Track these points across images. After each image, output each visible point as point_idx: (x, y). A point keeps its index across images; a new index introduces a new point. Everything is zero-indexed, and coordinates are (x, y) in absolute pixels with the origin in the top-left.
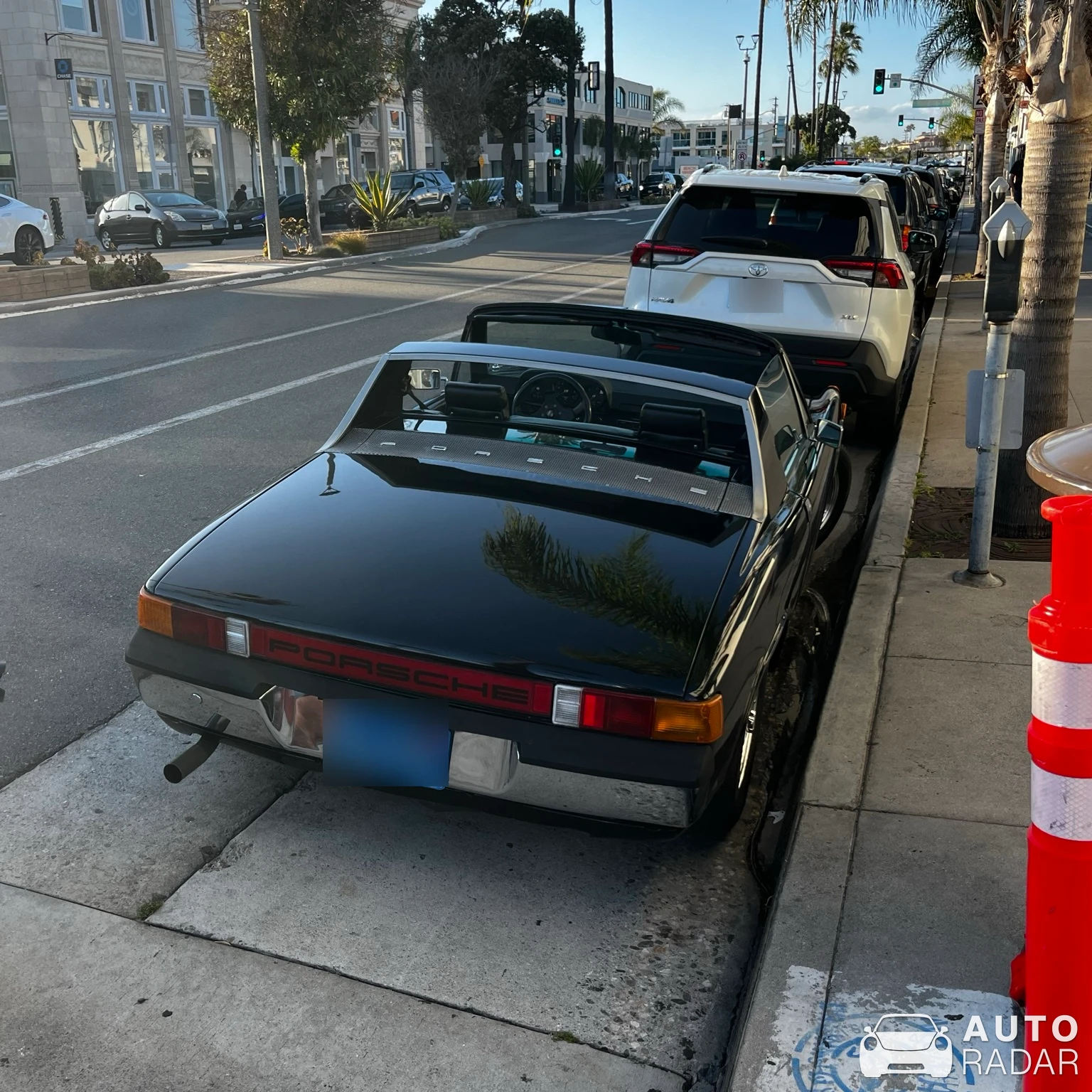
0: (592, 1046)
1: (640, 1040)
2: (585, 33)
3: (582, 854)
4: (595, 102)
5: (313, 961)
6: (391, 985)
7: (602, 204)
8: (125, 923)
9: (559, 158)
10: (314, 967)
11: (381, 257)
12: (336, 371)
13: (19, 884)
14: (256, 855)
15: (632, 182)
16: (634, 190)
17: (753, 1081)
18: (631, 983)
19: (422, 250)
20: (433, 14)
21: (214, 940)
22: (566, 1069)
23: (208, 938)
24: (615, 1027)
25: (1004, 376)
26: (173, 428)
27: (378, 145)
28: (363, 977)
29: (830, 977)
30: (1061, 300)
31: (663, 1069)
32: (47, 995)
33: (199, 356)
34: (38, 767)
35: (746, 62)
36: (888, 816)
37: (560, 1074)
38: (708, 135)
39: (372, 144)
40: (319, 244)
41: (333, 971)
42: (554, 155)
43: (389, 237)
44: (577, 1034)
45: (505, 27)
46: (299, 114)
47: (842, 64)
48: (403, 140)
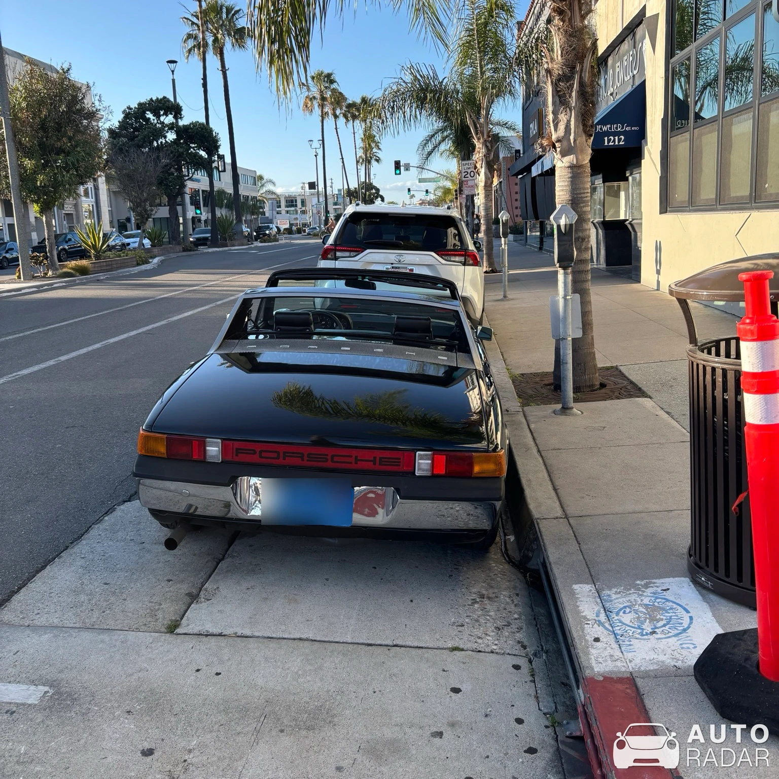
0: (473, 651)
1: (496, 645)
2: (220, 136)
3: (417, 567)
4: (220, 180)
5: (292, 637)
6: (345, 641)
7: (236, 243)
8: (162, 636)
9: (200, 215)
10: (294, 639)
11: (102, 276)
12: (112, 340)
13: (78, 626)
14: (224, 591)
15: (249, 230)
16: (250, 235)
17: (583, 632)
18: (477, 621)
19: (128, 272)
20: (117, 124)
21: (225, 636)
22: (464, 663)
23: (220, 635)
24: (480, 641)
25: (570, 297)
26: (16, 379)
27: (75, 208)
28: (326, 639)
29: (595, 586)
30: (584, 260)
31: (514, 655)
32: (135, 677)
33: (7, 338)
34: (48, 567)
35: (316, 156)
36: (585, 518)
37: (462, 665)
38: (292, 201)
39: (71, 208)
40: (57, 269)
41: (307, 640)
42: (196, 213)
43: (105, 264)
44: (461, 646)
45: (167, 132)
46: (44, 184)
47: (371, 158)
48: (92, 205)
